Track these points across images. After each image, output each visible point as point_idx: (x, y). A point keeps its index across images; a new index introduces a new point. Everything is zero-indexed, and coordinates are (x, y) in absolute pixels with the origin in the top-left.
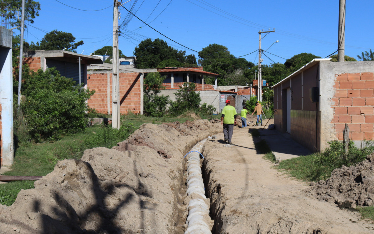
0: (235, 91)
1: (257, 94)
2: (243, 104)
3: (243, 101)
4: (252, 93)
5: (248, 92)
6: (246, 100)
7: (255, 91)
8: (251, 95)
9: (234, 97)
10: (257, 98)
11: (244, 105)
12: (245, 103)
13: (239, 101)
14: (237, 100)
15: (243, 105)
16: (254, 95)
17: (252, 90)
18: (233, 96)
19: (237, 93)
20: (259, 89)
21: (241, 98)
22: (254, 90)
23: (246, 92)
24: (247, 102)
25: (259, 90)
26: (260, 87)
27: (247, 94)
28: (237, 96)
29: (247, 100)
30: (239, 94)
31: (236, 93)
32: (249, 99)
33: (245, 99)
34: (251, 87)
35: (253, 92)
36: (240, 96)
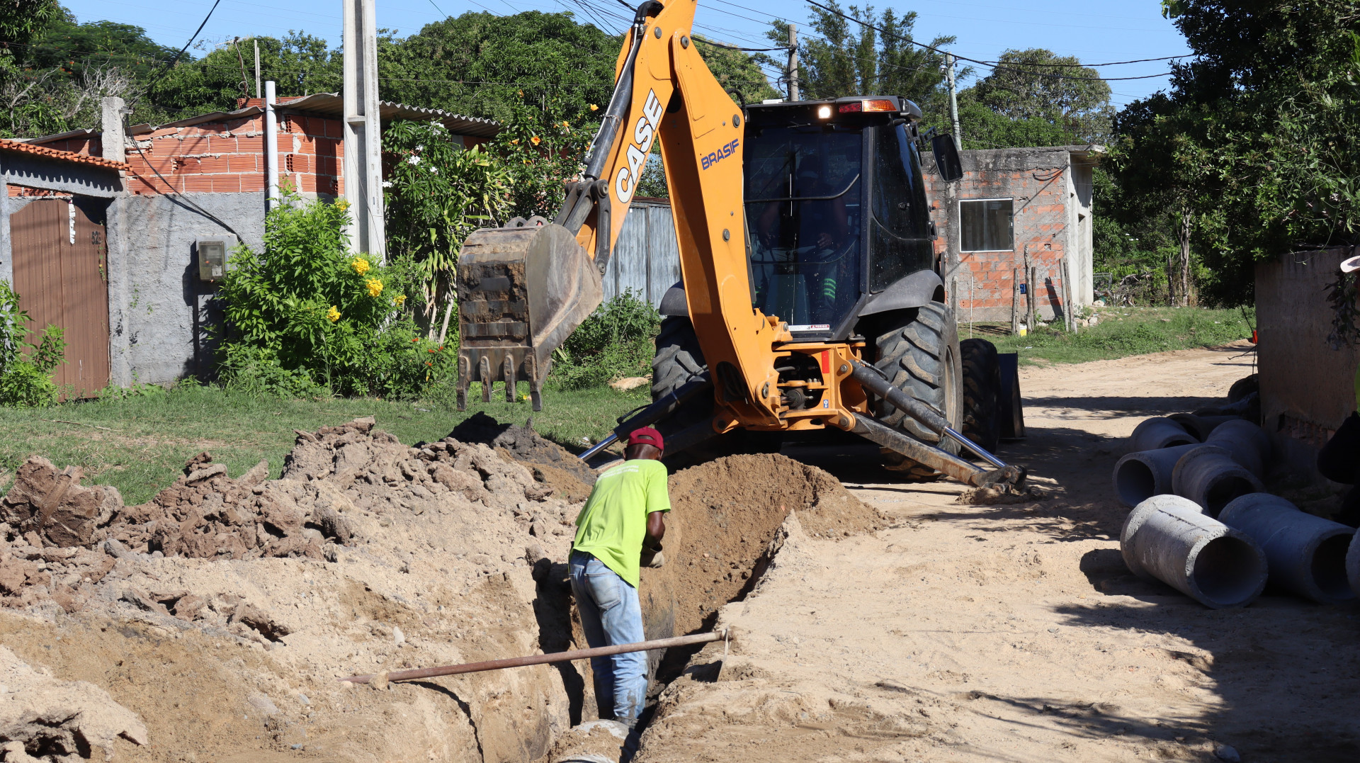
0: (97, 149)
1: (327, 186)
2: (194, 283)
3: (186, 261)
4: (283, 178)
5: (244, 164)
6: (220, 246)
7: (311, 156)
8: (274, 192)
9: (95, 210)
10: (336, 221)
11: (202, 301)
12: (217, 272)
13: (144, 255)
14: (119, 243)
15: (190, 299)
16: (307, 199)
17: (285, 144)
18: (80, 201)
19: (126, 178)
20: (359, 128)
21: (164, 224)
22: (300, 144)
23: (216, 163)
24: (232, 268)
25: (350, 137)
26: (362, 112)
27: (227, 185)
28: (121, 200)
29: (232, 249)
30: (148, 184)
31: (109, 176)
32: (257, 241)
33: (205, 232)
34: (272, 117)
35: (291, 162)
36: (158, 201)
